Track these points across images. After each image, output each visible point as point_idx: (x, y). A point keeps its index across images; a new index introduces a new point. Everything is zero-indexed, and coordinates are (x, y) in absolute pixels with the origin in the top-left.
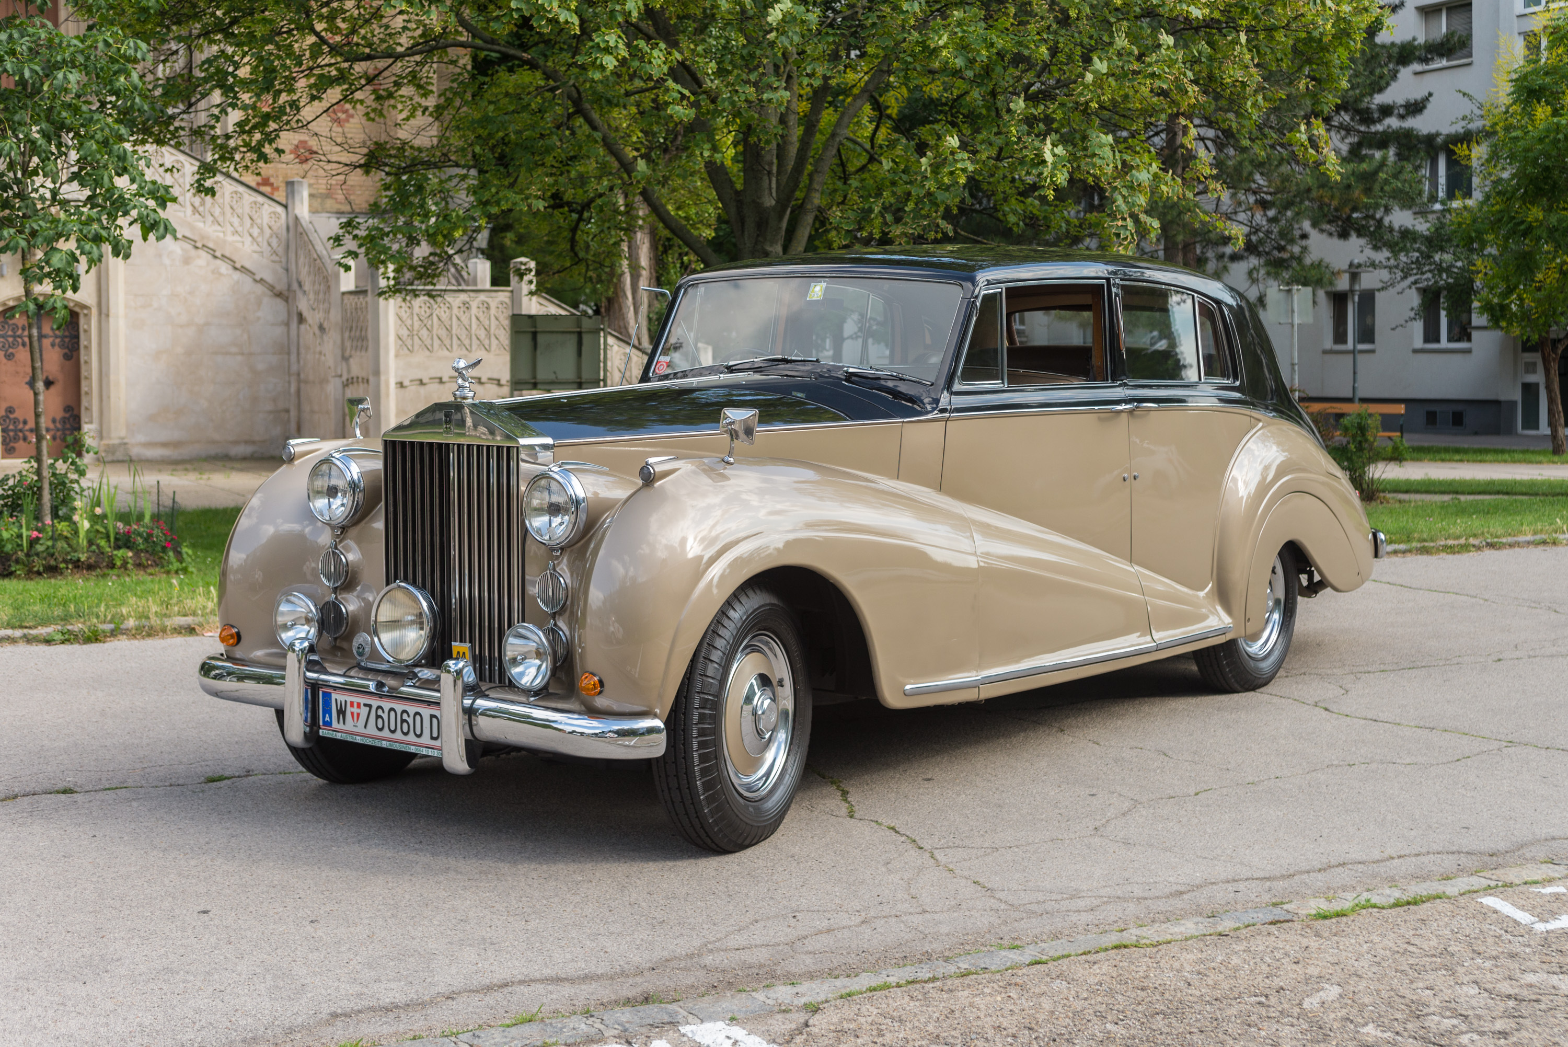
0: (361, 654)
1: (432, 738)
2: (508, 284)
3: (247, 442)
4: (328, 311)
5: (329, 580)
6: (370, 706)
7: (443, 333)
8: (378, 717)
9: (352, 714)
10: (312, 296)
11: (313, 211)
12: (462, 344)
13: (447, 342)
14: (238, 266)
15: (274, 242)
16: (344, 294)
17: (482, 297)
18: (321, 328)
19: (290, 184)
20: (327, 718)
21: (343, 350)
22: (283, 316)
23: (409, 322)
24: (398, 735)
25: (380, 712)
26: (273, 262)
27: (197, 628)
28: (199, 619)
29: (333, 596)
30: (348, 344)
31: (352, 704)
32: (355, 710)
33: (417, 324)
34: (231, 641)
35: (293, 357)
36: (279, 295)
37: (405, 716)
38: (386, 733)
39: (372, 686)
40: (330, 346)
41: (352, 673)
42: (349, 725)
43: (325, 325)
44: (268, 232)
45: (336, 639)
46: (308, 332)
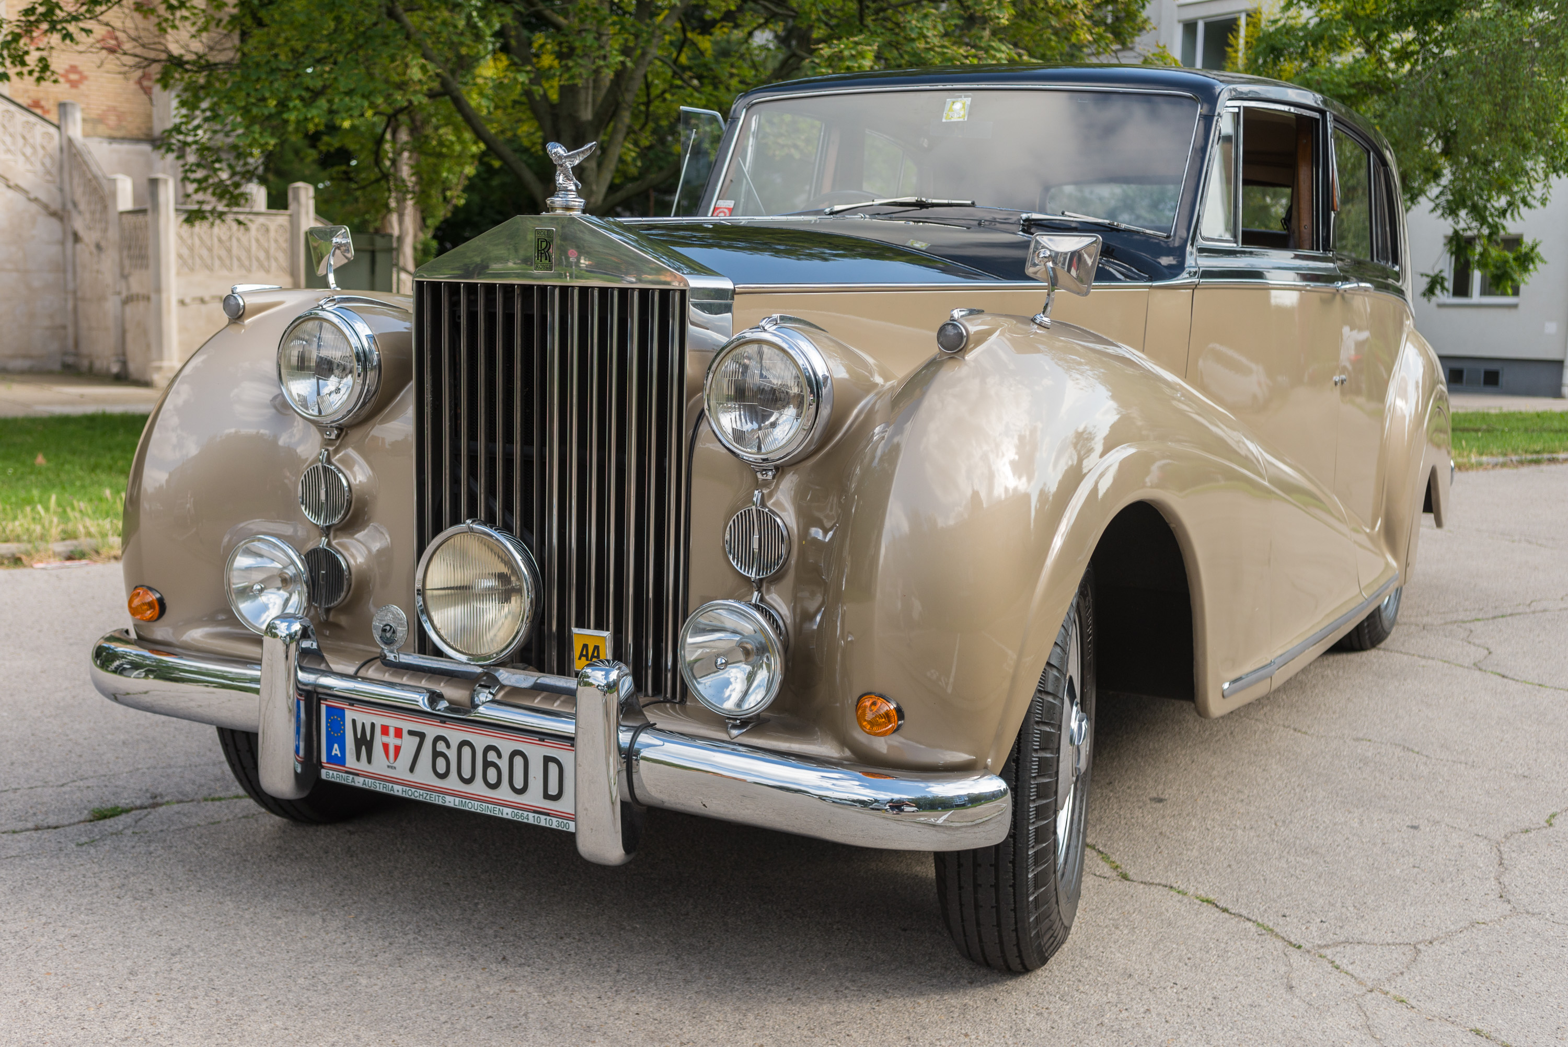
0: (389, 642)
1: (546, 796)
2: (285, 207)
3: (25, 357)
4: (105, 230)
5: (317, 514)
6: (422, 736)
7: (223, 253)
8: (436, 754)
9: (386, 747)
10: (88, 216)
11: (86, 135)
12: (242, 265)
13: (228, 262)
14: (11, 183)
15: (48, 162)
16: (122, 213)
17: (261, 220)
18: (99, 247)
19: (63, 107)
20: (336, 751)
21: (122, 267)
22: (59, 235)
23: (189, 242)
24: (478, 788)
25: (441, 746)
26: (48, 181)
27: (24, 557)
28: (24, 546)
29: (324, 540)
30: (127, 262)
31: (385, 730)
32: (392, 740)
33: (197, 241)
34: (149, 614)
35: (70, 276)
36: (54, 214)
37: (492, 756)
38: (453, 782)
39: (422, 702)
40: (108, 264)
41: (371, 673)
42: (380, 763)
43: (103, 244)
44: (41, 152)
45: (328, 611)
46: (84, 252)
